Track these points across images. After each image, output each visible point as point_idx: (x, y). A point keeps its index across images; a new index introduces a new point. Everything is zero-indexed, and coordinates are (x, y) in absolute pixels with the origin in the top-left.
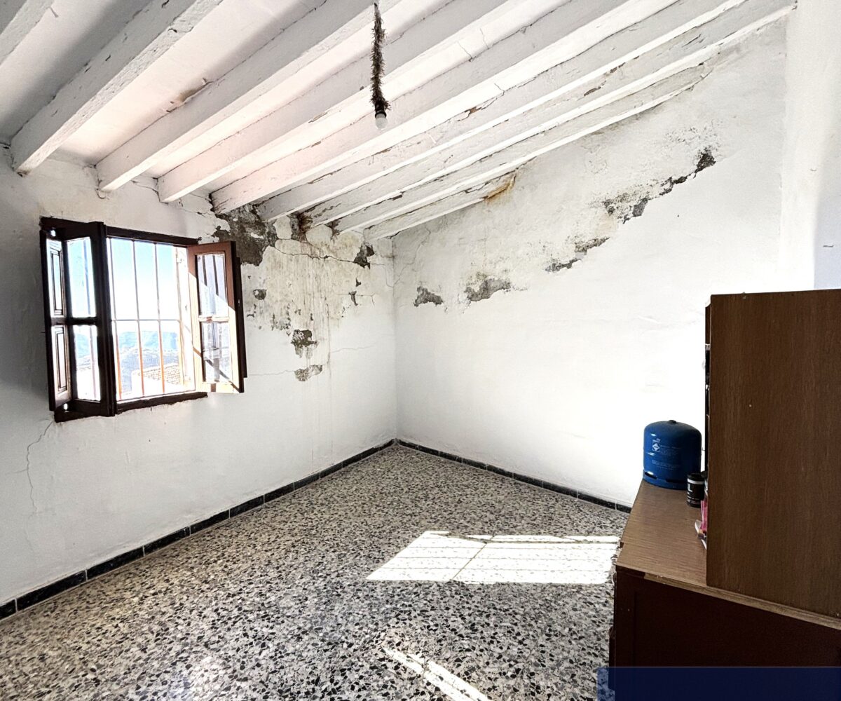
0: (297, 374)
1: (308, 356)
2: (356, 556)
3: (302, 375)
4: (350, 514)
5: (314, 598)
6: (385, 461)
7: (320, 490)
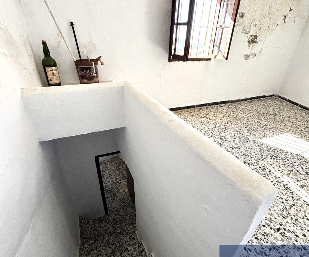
0: (245, 56)
1: (252, 49)
2: (255, 132)
3: (247, 57)
4: (252, 117)
5: (238, 139)
6: (269, 102)
7: (240, 106)
